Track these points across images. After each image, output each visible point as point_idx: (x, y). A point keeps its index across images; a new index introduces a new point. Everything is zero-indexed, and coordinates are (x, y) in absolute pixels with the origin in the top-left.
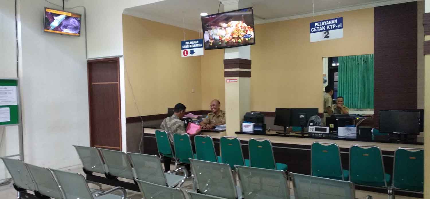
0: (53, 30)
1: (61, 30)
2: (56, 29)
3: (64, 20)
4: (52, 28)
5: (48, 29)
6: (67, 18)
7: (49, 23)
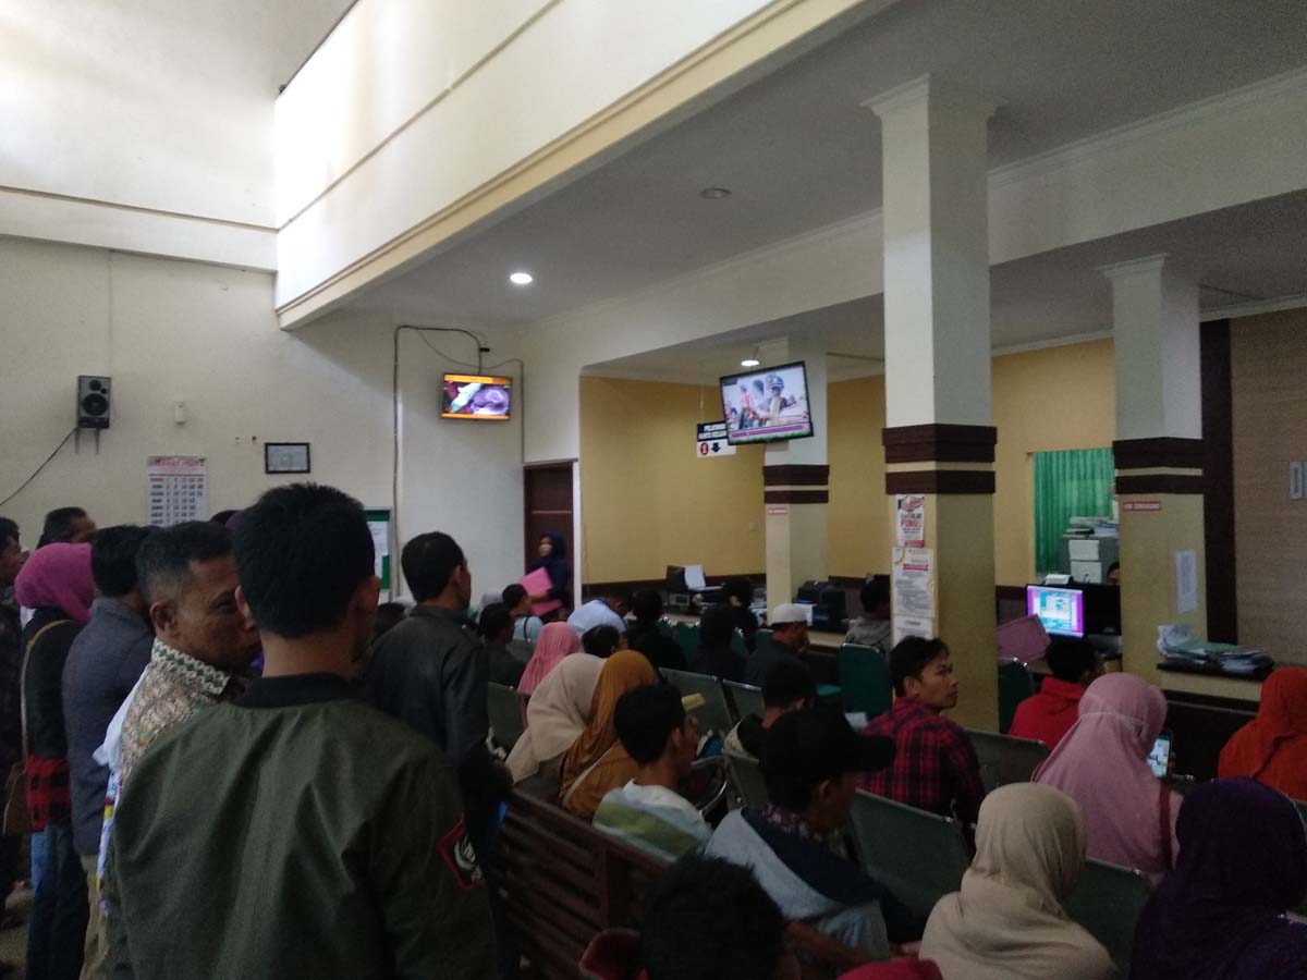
0: (457, 412)
1: (472, 412)
2: (464, 409)
3: (478, 392)
4: (455, 409)
5: (448, 412)
6: (484, 387)
7: (450, 401)
